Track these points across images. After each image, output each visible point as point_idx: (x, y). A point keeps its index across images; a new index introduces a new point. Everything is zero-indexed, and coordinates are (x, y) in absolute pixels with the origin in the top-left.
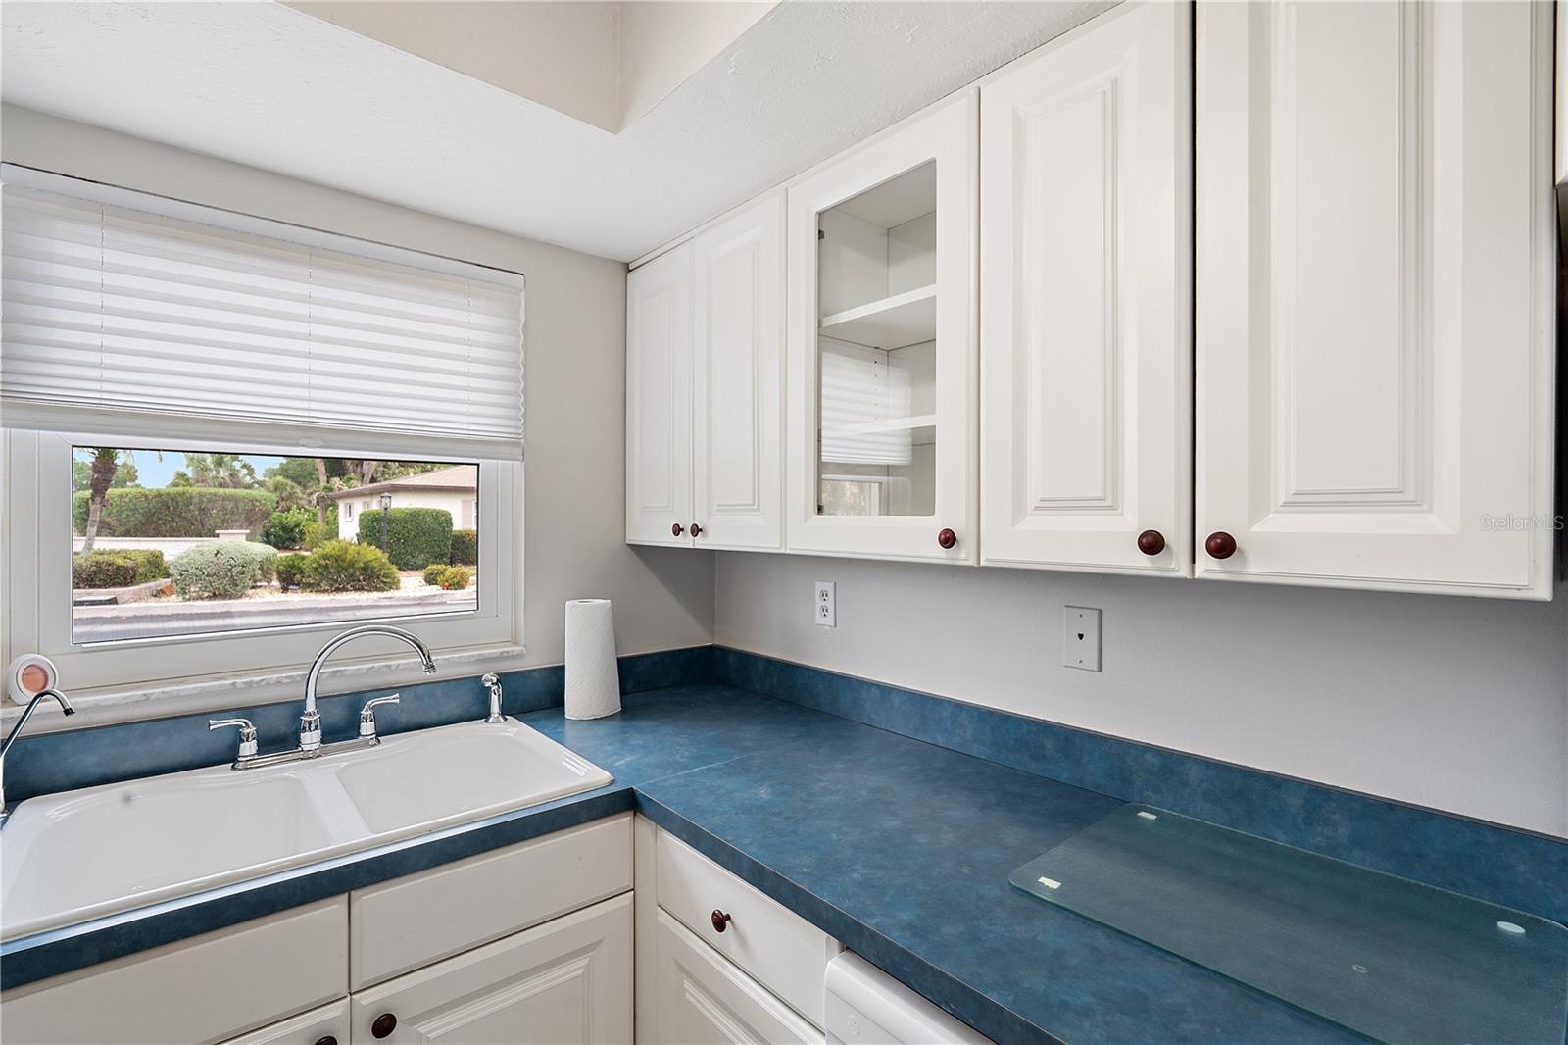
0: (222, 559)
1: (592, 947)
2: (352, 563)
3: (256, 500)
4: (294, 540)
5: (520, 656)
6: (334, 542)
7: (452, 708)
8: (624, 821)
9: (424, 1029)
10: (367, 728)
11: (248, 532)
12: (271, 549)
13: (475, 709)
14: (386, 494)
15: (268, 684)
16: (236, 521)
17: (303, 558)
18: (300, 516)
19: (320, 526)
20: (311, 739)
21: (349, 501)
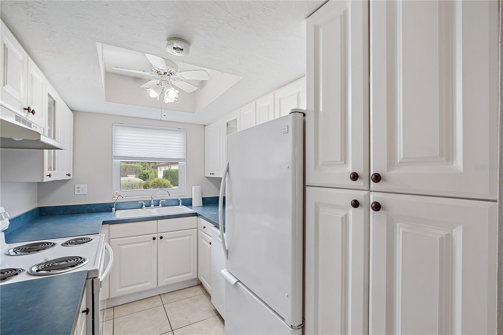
0: (130, 182)
1: (190, 235)
2: (161, 184)
3: (137, 167)
4: (146, 178)
5: (185, 196)
6: (157, 178)
7: (174, 204)
8: (196, 217)
9: (167, 240)
10: (160, 205)
11: (135, 175)
12: (141, 180)
13: (178, 204)
14: (170, 165)
15: (147, 197)
16: (132, 172)
17: (149, 182)
18: (148, 171)
19: (153, 174)
20: (152, 206)
21: (160, 167)
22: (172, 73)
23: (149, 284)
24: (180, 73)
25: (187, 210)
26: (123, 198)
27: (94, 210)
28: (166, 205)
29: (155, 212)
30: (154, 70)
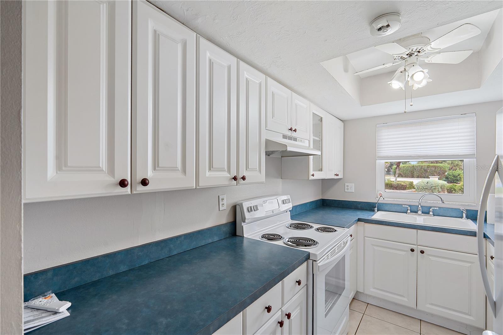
0: (430, 185)
3: (442, 167)
4: (458, 180)
5: (475, 206)
7: (452, 214)
9: (430, 257)
10: (431, 213)
11: (439, 177)
12: (445, 183)
13: (460, 216)
15: (413, 202)
16: (436, 173)
20: (420, 212)
22: (420, 51)
23: (405, 299)
24: (430, 46)
25: (471, 226)
26: (384, 199)
27: (359, 207)
28: (441, 214)
29: (420, 220)
30: (397, 58)
